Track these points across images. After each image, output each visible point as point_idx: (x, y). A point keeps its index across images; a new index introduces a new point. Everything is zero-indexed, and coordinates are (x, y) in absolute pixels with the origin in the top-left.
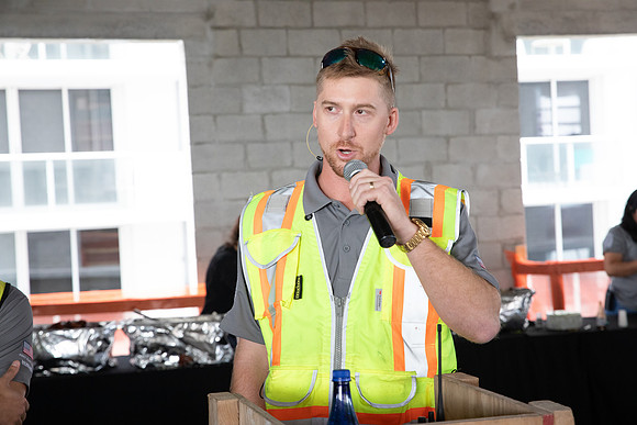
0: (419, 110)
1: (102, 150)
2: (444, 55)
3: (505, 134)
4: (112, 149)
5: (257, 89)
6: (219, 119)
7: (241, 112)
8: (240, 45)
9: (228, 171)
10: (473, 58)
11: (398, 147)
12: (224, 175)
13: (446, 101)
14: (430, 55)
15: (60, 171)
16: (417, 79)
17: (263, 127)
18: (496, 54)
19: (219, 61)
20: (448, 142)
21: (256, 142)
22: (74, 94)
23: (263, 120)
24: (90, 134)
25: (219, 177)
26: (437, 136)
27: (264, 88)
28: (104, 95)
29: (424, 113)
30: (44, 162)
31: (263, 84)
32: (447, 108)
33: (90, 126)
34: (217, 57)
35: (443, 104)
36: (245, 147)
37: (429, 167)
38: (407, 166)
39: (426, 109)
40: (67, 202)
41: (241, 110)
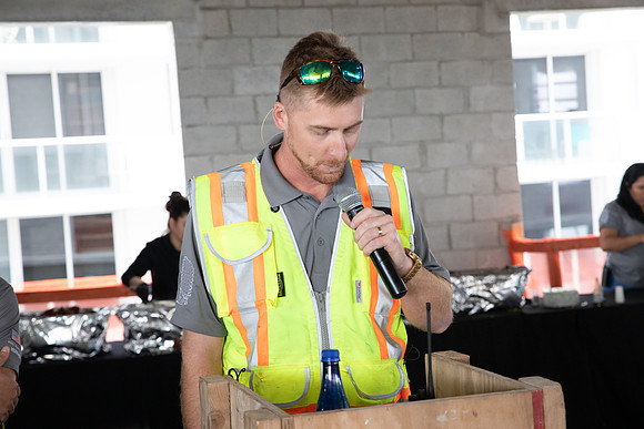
0: (413, 88)
1: (93, 134)
2: (438, 32)
3: (499, 111)
4: (104, 134)
5: (248, 70)
6: (210, 101)
7: (232, 93)
8: (230, 25)
9: (220, 153)
10: (466, 35)
11: (391, 126)
12: (217, 158)
13: (440, 79)
14: (423, 33)
15: (51, 156)
16: (410, 58)
17: (255, 108)
18: (488, 30)
19: (209, 42)
20: (442, 120)
21: (249, 123)
22: (64, 78)
23: (255, 102)
24: (81, 118)
25: (211, 160)
26: (431, 115)
27: (255, 69)
28: (95, 79)
29: (418, 91)
30: (35, 148)
31: (254, 65)
32: (441, 86)
33: (80, 111)
34: (207, 38)
35: (436, 82)
36: (237, 129)
37: (423, 147)
38: (401, 145)
39: (419, 87)
40: (59, 187)
41: (233, 91)
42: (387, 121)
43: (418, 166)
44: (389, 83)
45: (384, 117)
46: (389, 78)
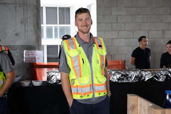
0: (162, 15)
1: (67, 24)
4: (70, 24)
5: (116, 8)
6: (105, 16)
7: (111, 15)
9: (107, 31)
11: (155, 25)
12: (106, 32)
13: (170, 12)
15: (56, 29)
16: (162, 6)
17: (117, 19)
20: (170, 24)
21: (115, 23)
23: (117, 17)
24: (64, 20)
25: (104, 33)
26: (167, 23)
27: (118, 8)
28: (68, 9)
29: (163, 16)
30: (52, 27)
31: (118, 7)
33: (64, 17)
35: (169, 13)
36: (112, 24)
37: (163, 32)
38: (157, 31)
39: (163, 15)
40: (57, 38)
41: (111, 14)
42: (154, 24)
43: (162, 37)
44: (155, 13)
45: (153, 23)
46: (155, 12)
